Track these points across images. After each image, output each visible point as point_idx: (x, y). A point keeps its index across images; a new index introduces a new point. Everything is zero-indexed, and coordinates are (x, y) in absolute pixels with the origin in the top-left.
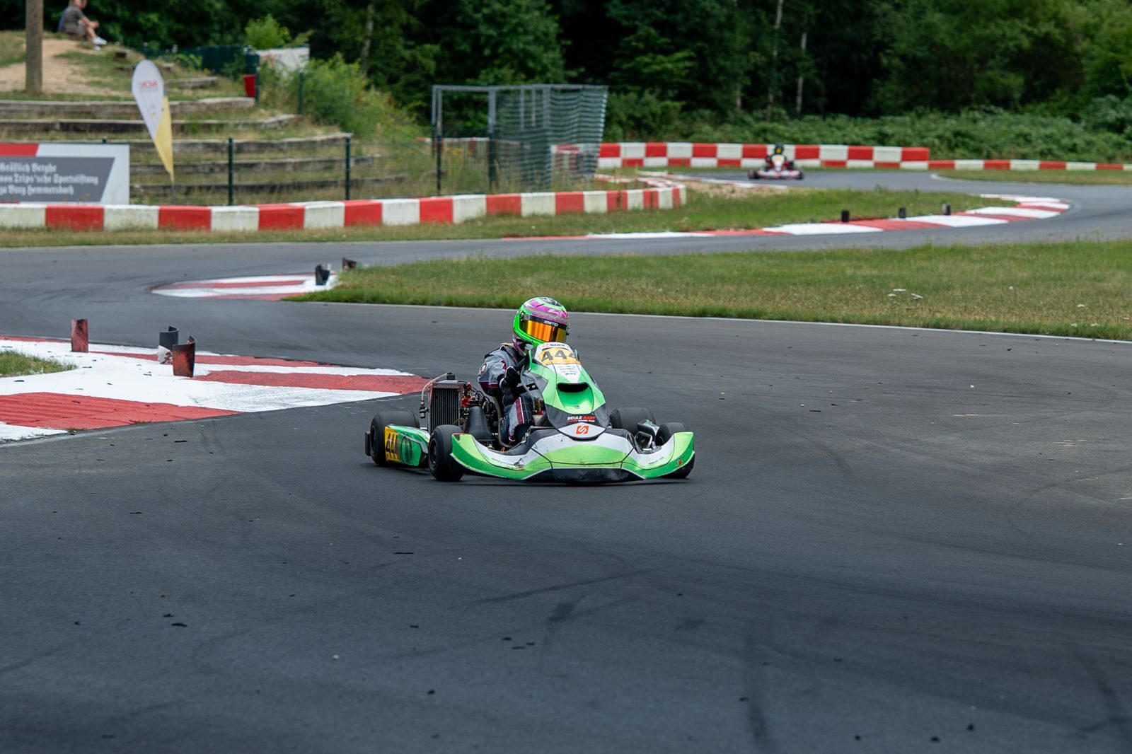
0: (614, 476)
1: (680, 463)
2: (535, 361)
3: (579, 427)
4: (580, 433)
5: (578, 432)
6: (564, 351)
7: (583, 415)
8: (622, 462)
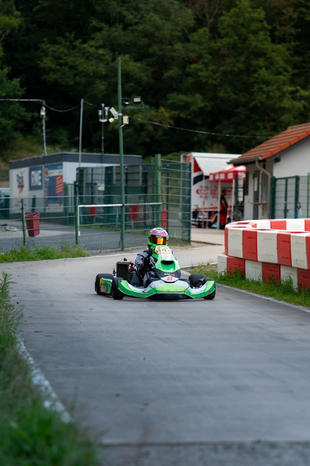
0: (181, 297)
1: (209, 293)
2: (155, 253)
3: (169, 278)
4: (169, 280)
5: (168, 280)
6: (166, 249)
7: (170, 273)
8: (184, 291)
